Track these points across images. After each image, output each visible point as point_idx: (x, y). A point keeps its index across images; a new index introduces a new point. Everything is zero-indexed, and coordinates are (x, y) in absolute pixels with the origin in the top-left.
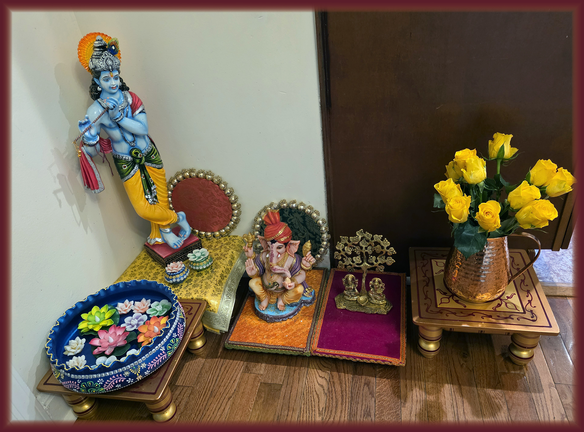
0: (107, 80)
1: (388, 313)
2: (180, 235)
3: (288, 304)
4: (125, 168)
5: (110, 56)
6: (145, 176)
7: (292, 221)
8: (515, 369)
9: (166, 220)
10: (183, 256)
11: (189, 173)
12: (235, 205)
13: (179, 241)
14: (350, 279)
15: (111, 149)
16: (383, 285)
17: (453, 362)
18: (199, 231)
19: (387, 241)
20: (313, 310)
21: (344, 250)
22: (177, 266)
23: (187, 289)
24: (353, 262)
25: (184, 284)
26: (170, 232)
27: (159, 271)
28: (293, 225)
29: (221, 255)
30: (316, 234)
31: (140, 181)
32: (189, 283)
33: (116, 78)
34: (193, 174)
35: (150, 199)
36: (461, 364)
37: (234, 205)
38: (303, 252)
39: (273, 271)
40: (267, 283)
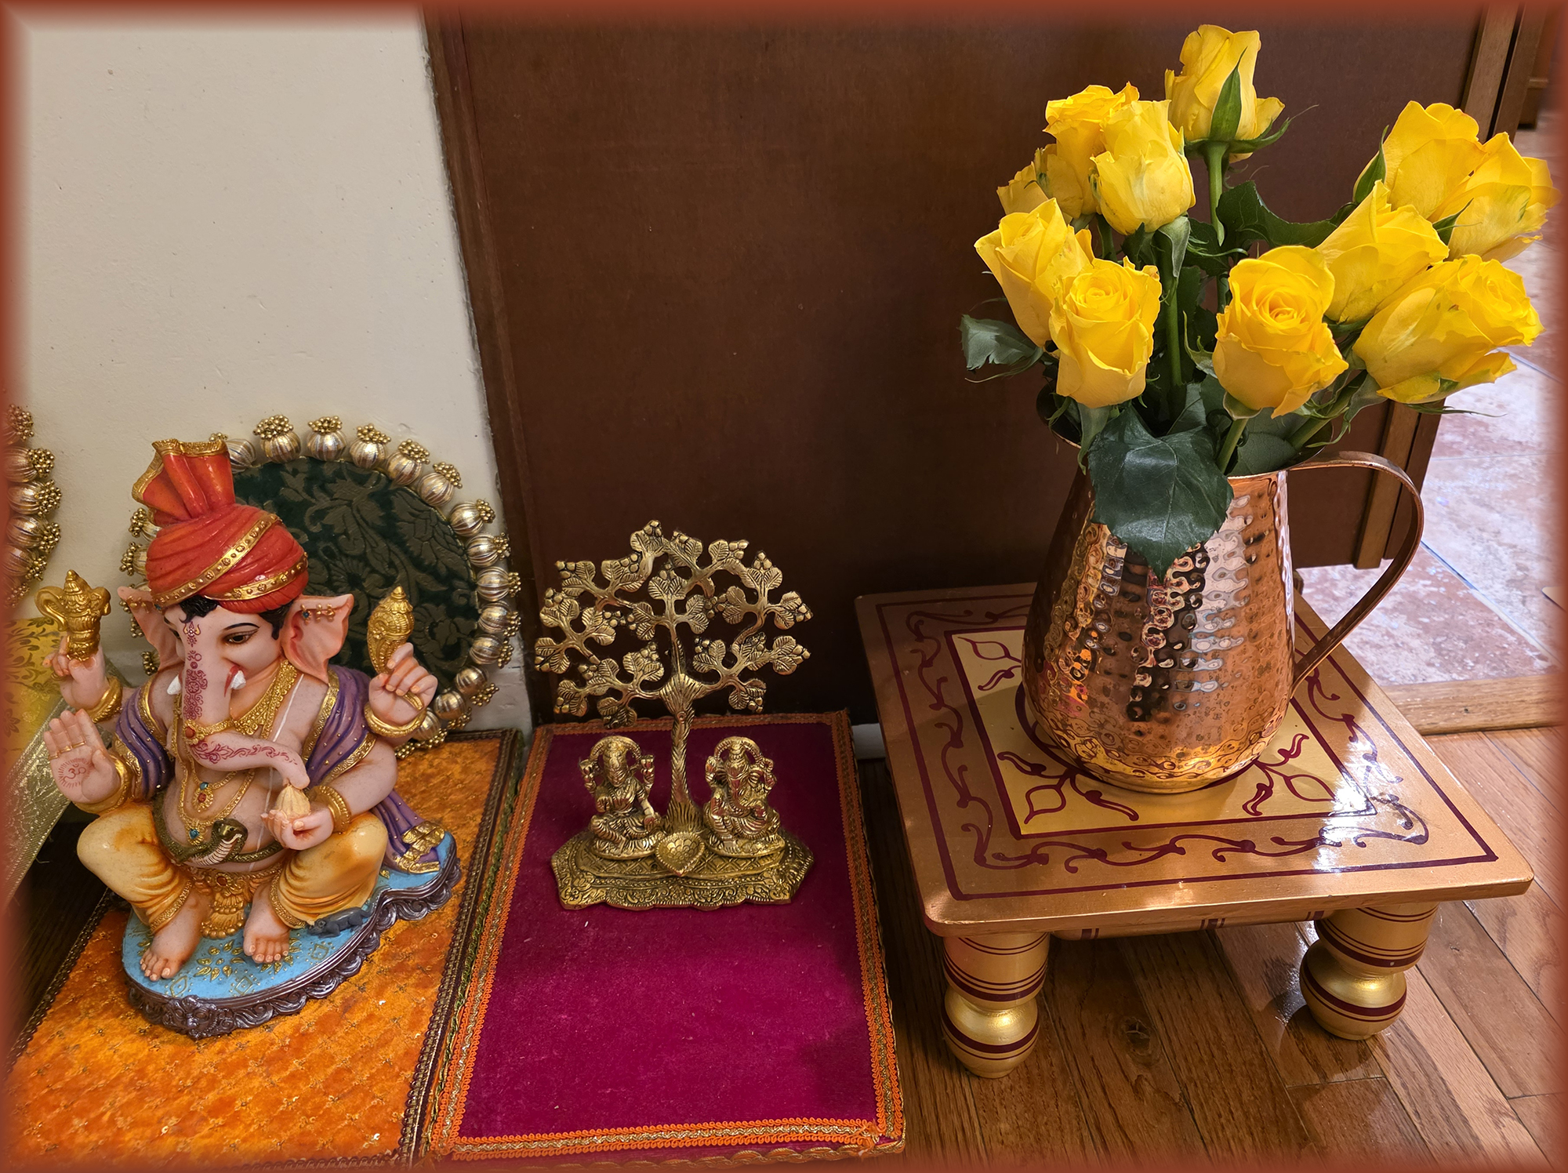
1: (798, 893)
3: (308, 925)
7: (328, 520)
8: (1342, 1065)
14: (615, 759)
16: (766, 765)
17: (1100, 1077)
19: (768, 563)
20: (445, 935)
21: (577, 625)
24: (624, 676)
28: (334, 539)
30: (453, 575)
36: (1134, 1079)
38: (372, 647)
39: (206, 763)
40: (178, 830)
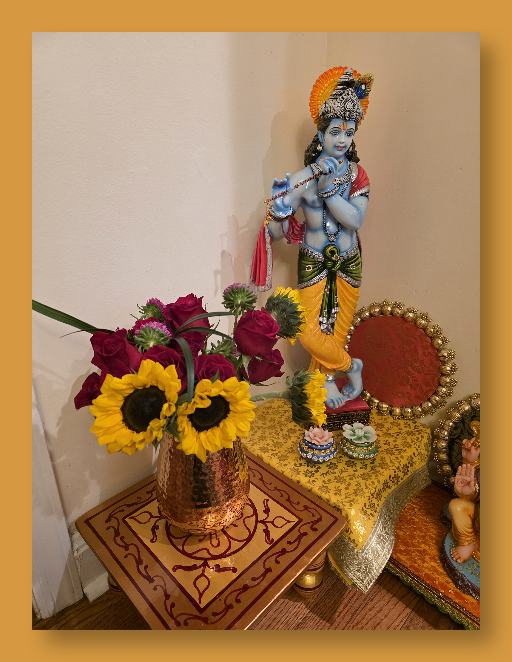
0: (336, 132)
2: (344, 391)
4: (309, 270)
5: (354, 97)
6: (331, 290)
9: (334, 362)
10: (336, 423)
11: (393, 308)
12: (448, 380)
13: (339, 398)
15: (301, 240)
18: (372, 396)
22: (323, 437)
23: (326, 478)
25: (324, 469)
26: (331, 381)
27: (297, 429)
29: (395, 447)
31: (322, 293)
32: (332, 471)
33: (349, 134)
34: (398, 310)
35: (324, 325)
37: (444, 378)
